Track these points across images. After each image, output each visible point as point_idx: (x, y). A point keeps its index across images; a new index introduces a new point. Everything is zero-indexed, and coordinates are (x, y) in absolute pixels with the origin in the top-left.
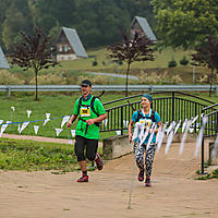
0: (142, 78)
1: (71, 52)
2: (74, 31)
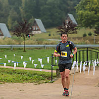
1: (39, 30)
2: (40, 20)
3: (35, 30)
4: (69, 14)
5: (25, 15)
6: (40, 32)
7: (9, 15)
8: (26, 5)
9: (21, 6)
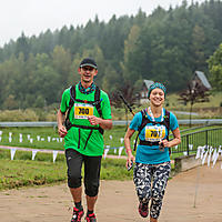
0: (202, 114)
3: (145, 98)
4: (198, 72)
5: (128, 75)
7: (103, 75)
8: (130, 59)
9: (123, 60)
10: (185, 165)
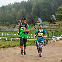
1: (39, 22)
2: (40, 18)
3: (38, 23)
5: (33, 16)
6: (40, 23)
8: (33, 11)
9: (31, 12)
10: (49, 42)
